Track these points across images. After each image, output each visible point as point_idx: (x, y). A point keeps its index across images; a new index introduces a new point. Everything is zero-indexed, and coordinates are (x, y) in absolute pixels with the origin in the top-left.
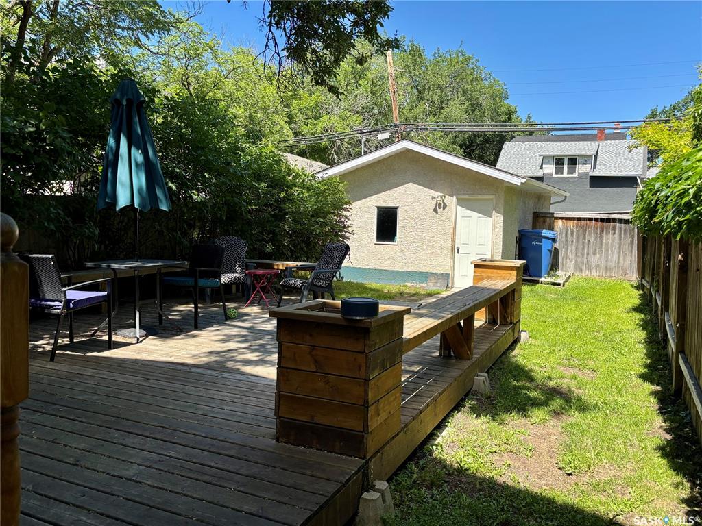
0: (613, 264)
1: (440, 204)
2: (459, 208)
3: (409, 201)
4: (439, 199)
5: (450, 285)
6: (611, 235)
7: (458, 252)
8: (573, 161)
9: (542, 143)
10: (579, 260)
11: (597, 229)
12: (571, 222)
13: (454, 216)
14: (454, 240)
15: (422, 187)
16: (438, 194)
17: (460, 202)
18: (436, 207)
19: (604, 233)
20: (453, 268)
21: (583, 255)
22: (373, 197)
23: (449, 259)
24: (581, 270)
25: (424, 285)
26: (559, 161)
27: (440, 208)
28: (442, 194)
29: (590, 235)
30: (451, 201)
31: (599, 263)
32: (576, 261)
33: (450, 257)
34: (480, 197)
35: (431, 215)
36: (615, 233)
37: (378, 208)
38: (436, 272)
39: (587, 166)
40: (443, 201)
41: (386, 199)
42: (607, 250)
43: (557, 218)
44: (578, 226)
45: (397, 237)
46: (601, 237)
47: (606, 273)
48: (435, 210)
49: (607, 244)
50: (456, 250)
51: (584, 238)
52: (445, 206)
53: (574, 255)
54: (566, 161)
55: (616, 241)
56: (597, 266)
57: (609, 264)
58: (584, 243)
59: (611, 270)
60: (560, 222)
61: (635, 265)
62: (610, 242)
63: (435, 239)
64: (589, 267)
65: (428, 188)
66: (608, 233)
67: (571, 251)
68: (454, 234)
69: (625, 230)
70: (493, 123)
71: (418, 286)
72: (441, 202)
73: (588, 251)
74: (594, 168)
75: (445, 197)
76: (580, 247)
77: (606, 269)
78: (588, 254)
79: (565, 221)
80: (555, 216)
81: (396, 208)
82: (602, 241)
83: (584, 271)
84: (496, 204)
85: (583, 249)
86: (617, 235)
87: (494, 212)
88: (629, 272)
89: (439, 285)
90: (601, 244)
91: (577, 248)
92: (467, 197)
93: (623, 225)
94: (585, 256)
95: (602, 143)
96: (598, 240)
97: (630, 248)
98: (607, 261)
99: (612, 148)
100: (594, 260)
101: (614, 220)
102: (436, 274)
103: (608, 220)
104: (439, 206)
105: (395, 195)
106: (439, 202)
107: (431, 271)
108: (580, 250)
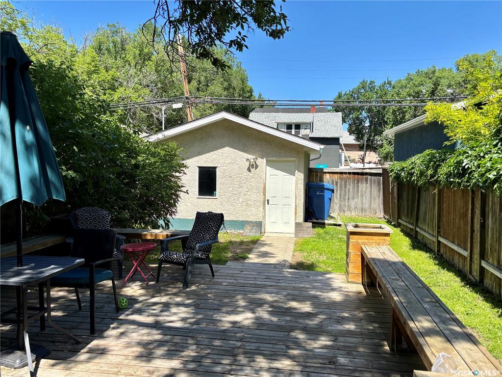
0: (366, 206)
1: (253, 165)
2: (268, 168)
3: (226, 162)
4: (252, 161)
5: (263, 231)
6: (364, 185)
7: (268, 204)
8: (298, 127)
9: (276, 114)
10: (342, 204)
11: (354, 180)
12: (336, 176)
13: (264, 175)
14: (264, 194)
15: (237, 151)
16: (251, 157)
17: (269, 163)
18: (249, 166)
19: (360, 183)
20: (264, 217)
21: (345, 200)
22: (194, 158)
23: (261, 209)
24: (344, 211)
25: (241, 231)
26: (289, 127)
27: (253, 168)
28: (254, 157)
29: (350, 184)
30: (262, 162)
31: (357, 205)
32: (340, 205)
33: (262, 208)
34: (285, 159)
35: (245, 174)
36: (367, 183)
37: (200, 167)
38: (251, 220)
39: (308, 130)
40: (255, 162)
41: (207, 160)
42: (362, 196)
43: (326, 173)
44: (341, 179)
45: (217, 192)
46: (358, 186)
47: (362, 213)
48: (249, 170)
49: (362, 191)
50: (267, 202)
51: (345, 187)
52: (257, 167)
53: (338, 200)
54: (293, 127)
55: (369, 189)
56: (356, 208)
57: (364, 206)
58: (345, 191)
59: (365, 210)
60: (328, 175)
61: (382, 206)
62: (364, 190)
63: (249, 193)
64: (349, 209)
65: (242, 152)
66: (362, 183)
67: (336, 197)
68: (265, 189)
69: (374, 181)
70: (241, 98)
71: (236, 232)
72: (254, 163)
73: (348, 197)
74: (312, 132)
75: (257, 159)
76: (343, 193)
77: (362, 209)
78: (348, 199)
79: (331, 175)
80: (324, 171)
81: (216, 168)
82: (358, 189)
83: (346, 213)
84: (298, 165)
85: (345, 195)
86: (368, 185)
87: (297, 171)
88: (378, 211)
89: (254, 231)
90: (358, 192)
91: (340, 195)
92: (274, 159)
93: (373, 177)
94: (347, 200)
95: (316, 114)
96: (356, 188)
97: (378, 194)
98: (362, 204)
99: (322, 118)
100: (353, 203)
101: (366, 174)
102: (250, 222)
103: (362, 174)
104: (252, 166)
105: (214, 157)
106: (251, 163)
107: (247, 219)
108: (342, 196)
